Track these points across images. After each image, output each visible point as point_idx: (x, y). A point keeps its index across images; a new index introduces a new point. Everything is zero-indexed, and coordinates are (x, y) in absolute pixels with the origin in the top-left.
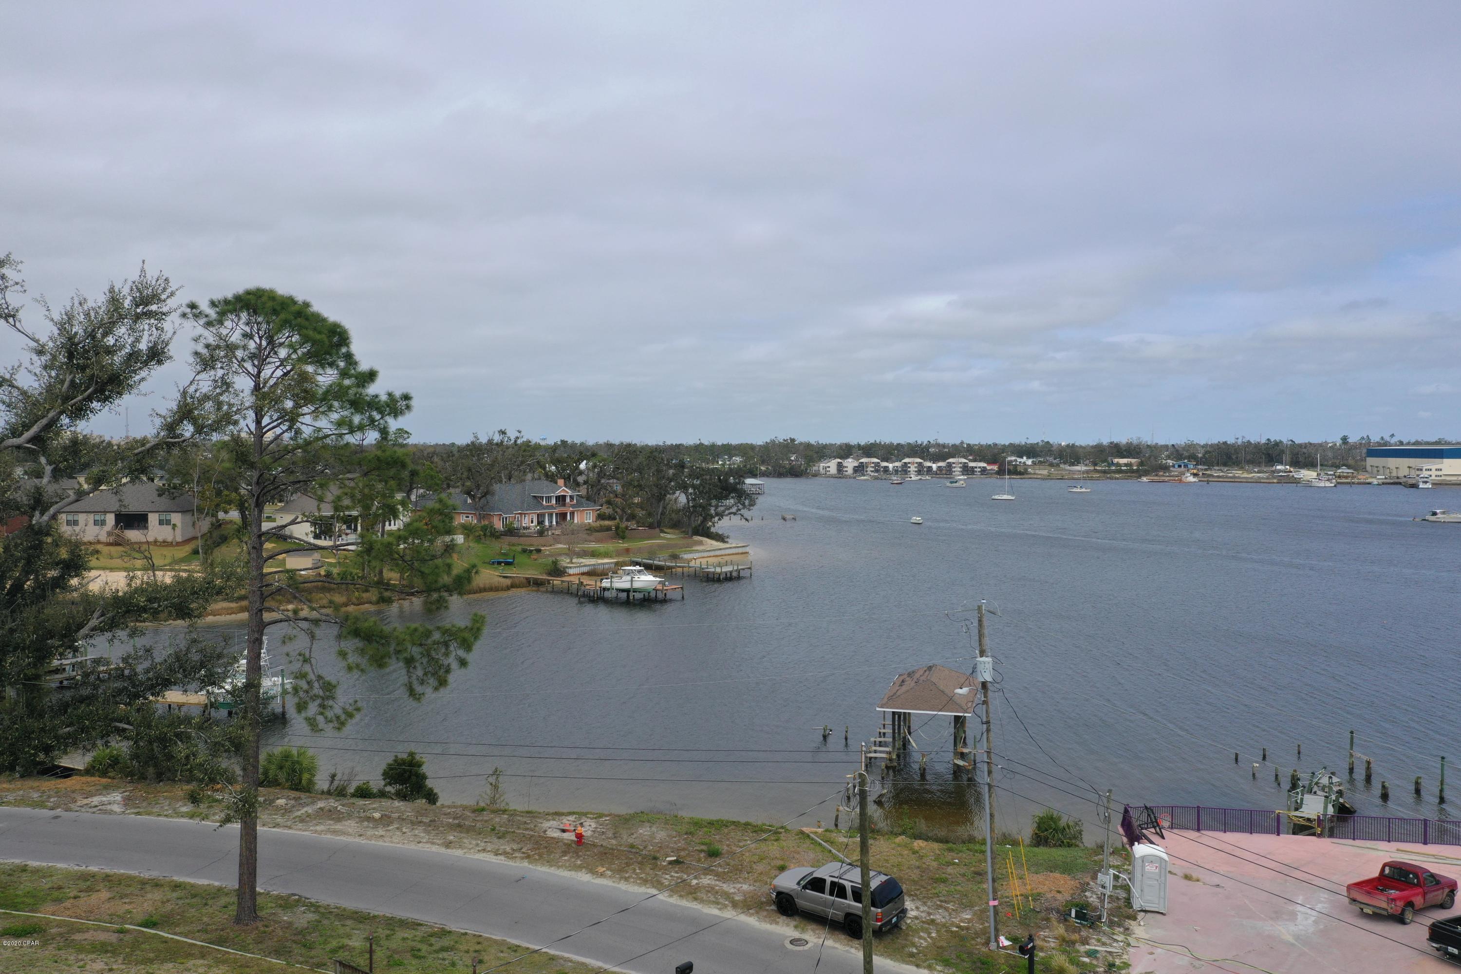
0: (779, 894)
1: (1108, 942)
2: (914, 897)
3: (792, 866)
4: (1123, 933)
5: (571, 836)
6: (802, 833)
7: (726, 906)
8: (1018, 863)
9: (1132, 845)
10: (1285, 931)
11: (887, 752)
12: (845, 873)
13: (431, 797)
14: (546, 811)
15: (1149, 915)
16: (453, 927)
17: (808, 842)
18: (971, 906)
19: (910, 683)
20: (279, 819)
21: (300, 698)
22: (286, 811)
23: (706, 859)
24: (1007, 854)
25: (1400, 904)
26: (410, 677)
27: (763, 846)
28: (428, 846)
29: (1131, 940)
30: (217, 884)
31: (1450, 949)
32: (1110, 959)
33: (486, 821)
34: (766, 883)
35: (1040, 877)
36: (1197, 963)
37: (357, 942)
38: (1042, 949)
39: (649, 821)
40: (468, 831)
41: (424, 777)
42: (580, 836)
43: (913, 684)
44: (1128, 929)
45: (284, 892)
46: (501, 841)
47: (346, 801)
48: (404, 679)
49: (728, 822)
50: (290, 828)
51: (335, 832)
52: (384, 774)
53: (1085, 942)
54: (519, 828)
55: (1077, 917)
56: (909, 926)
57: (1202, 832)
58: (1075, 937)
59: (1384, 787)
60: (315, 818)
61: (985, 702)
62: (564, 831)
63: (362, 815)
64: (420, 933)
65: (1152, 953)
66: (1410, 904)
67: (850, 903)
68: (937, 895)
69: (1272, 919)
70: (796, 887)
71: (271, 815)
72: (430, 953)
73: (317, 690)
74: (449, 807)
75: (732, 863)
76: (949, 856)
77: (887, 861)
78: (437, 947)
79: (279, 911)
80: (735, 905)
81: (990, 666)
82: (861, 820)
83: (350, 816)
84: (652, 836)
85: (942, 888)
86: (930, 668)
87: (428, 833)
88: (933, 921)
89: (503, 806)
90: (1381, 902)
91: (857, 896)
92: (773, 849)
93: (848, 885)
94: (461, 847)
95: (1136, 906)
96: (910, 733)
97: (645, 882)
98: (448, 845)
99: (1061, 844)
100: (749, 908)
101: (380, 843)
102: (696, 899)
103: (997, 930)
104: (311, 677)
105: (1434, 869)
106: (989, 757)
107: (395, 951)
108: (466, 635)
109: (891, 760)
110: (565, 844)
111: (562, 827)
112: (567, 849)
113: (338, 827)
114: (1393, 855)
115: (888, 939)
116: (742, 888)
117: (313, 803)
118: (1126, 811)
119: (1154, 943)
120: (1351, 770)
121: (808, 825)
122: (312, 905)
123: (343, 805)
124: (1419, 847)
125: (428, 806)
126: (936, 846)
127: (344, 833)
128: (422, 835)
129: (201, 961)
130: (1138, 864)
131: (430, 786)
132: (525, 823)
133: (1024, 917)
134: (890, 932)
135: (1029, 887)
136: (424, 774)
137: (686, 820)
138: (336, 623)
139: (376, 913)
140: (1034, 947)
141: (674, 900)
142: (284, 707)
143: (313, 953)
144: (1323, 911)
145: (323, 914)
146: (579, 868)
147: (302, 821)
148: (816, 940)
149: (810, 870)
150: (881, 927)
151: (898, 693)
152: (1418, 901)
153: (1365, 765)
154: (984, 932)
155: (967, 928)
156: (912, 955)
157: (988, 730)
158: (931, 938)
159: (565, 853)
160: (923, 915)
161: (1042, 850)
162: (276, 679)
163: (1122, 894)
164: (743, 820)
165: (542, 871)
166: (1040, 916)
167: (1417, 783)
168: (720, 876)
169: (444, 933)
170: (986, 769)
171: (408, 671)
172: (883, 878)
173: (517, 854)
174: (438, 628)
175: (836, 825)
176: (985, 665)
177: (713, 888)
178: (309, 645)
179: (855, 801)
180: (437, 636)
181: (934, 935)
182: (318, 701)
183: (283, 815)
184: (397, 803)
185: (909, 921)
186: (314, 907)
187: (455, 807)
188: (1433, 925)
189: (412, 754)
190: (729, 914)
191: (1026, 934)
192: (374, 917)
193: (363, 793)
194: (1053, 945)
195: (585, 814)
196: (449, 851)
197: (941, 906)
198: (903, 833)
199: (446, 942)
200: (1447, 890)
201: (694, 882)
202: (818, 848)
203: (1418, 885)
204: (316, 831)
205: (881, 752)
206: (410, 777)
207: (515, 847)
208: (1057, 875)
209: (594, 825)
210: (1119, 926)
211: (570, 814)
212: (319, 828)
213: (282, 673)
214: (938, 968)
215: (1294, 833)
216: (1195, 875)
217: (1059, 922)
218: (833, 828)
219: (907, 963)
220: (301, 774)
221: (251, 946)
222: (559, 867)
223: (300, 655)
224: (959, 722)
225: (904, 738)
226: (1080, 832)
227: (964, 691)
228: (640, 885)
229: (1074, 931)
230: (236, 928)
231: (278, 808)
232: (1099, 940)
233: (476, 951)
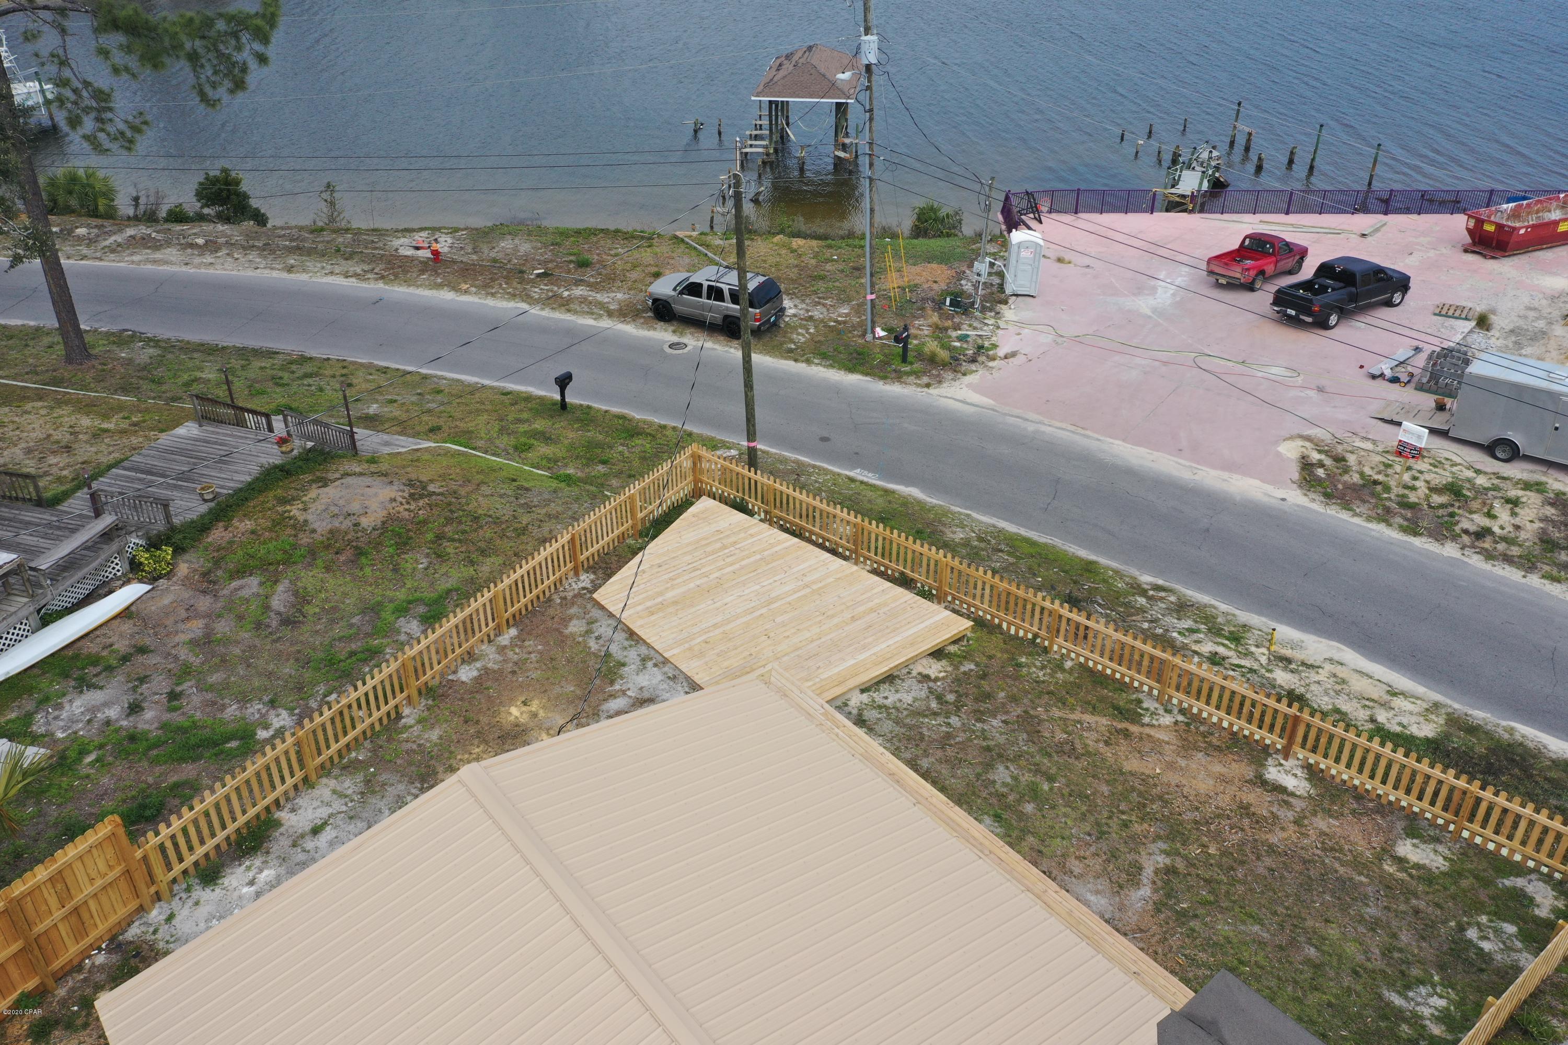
0: (655, 301)
1: (979, 326)
2: (793, 296)
3: (667, 272)
4: (994, 317)
5: (427, 254)
6: (676, 237)
7: (601, 316)
8: (896, 256)
9: (1010, 231)
10: (1144, 304)
11: (763, 147)
12: (722, 276)
13: (260, 219)
14: (395, 227)
15: (1020, 298)
16: (314, 353)
17: (682, 246)
18: (848, 300)
19: (788, 67)
20: (85, 251)
21: (69, 111)
22: (91, 242)
23: (576, 269)
24: (886, 248)
25: (1253, 273)
26: (198, 78)
27: (636, 254)
28: (267, 271)
29: (1002, 324)
30: (32, 323)
31: (1290, 311)
32: (980, 341)
33: (328, 242)
34: (641, 291)
35: (918, 269)
36: (1060, 340)
37: (210, 373)
38: (916, 337)
39: (510, 234)
40: (309, 255)
41: (245, 196)
42: (436, 253)
43: (791, 67)
44: (998, 313)
45: (115, 328)
46: (349, 262)
47: (159, 227)
48: (192, 80)
49: (596, 230)
50: (101, 259)
51: (155, 262)
52: (197, 195)
53: (957, 327)
54: (366, 248)
55: (951, 305)
56: (787, 324)
57: (1080, 215)
58: (949, 323)
59: (1260, 159)
60: (128, 248)
61: (869, 88)
62: (417, 248)
63: (183, 241)
64: (278, 361)
65: (1019, 334)
66: (1262, 272)
67: (728, 306)
68: (815, 293)
69: (1134, 294)
70: (673, 293)
71: (74, 246)
72: (293, 380)
73: (88, 102)
74: (282, 228)
75: (604, 272)
76: (828, 253)
77: (765, 261)
78: (300, 373)
79: (114, 348)
80: (610, 314)
81: (875, 46)
82: (737, 223)
83: (168, 243)
84: (516, 249)
85: (821, 285)
86: (810, 48)
87: (265, 258)
88: (811, 318)
89: (343, 224)
90: (1236, 272)
91: (735, 298)
92: (646, 256)
93: (725, 288)
94: (304, 271)
95: (1008, 291)
96: (788, 124)
97: (513, 296)
98: (290, 269)
99: (941, 235)
100: (625, 316)
101: (211, 271)
102: (569, 311)
103: (873, 322)
104: (76, 84)
105: (1289, 237)
106: (871, 149)
107: (255, 381)
108: (259, 22)
109: (768, 154)
110: (421, 262)
111: (414, 244)
112: (424, 267)
113: (158, 255)
114: (1255, 226)
115: (766, 339)
116: (617, 297)
117: (120, 231)
118: (1007, 198)
119: (1021, 324)
120: (1232, 144)
121: (681, 229)
122: (150, 340)
123: (157, 232)
124: (1281, 218)
125: (257, 228)
126: (814, 243)
127: (167, 263)
128: (258, 260)
129: (40, 404)
130: (1014, 250)
131: (255, 206)
132: (373, 242)
133: (901, 308)
134: (768, 330)
135: (906, 279)
136: (245, 193)
137: (551, 230)
138: (87, 12)
139: (225, 344)
140: (908, 336)
141: (546, 313)
142: (52, 119)
143: (164, 388)
144: (1183, 285)
145: (165, 348)
146: (439, 286)
147: (113, 251)
148: (695, 343)
149: (684, 275)
150: (759, 327)
151: (775, 79)
152: (1270, 269)
153: (1246, 137)
154: (862, 324)
155: (845, 322)
156: (791, 351)
157: (871, 119)
158: (810, 334)
159: (422, 272)
160: (802, 312)
161: (921, 241)
162: (31, 84)
163: (996, 280)
164: (612, 228)
165: (399, 291)
166: (915, 306)
167: (1292, 153)
168: (593, 286)
169: (304, 360)
170: (867, 162)
171: (195, 71)
172: (761, 279)
173: (369, 276)
174: (221, 15)
175: (712, 227)
176: (871, 43)
177: (585, 299)
178: (60, 42)
179: (730, 203)
180: (221, 25)
181: (812, 331)
182: (93, 115)
183: (88, 246)
184: (220, 227)
185: (787, 319)
186: (153, 342)
187: (288, 228)
188: (1279, 291)
189: (225, 171)
190: (606, 323)
191: (902, 324)
192: (224, 348)
193: (177, 216)
194: (926, 332)
195: (439, 229)
196: (292, 276)
197: (819, 303)
198: (782, 232)
199: (308, 368)
200: (1297, 257)
201: (566, 294)
202: (693, 253)
203: (1273, 254)
204: (133, 262)
205: (756, 146)
206: (228, 197)
207: (366, 268)
208: (934, 266)
209: (450, 241)
210: (991, 310)
211: (422, 229)
212: (136, 258)
213: (37, 77)
214: (816, 361)
215: (1167, 210)
216: (1067, 258)
217: (934, 311)
218: (708, 230)
219: (786, 358)
220: (95, 200)
221: (92, 385)
222: (418, 287)
223: (53, 56)
224: (841, 109)
225: (783, 129)
226: (960, 222)
227: (847, 76)
228: (508, 300)
229: (947, 319)
230: (70, 367)
231: (80, 239)
232: (970, 326)
233: (342, 375)
